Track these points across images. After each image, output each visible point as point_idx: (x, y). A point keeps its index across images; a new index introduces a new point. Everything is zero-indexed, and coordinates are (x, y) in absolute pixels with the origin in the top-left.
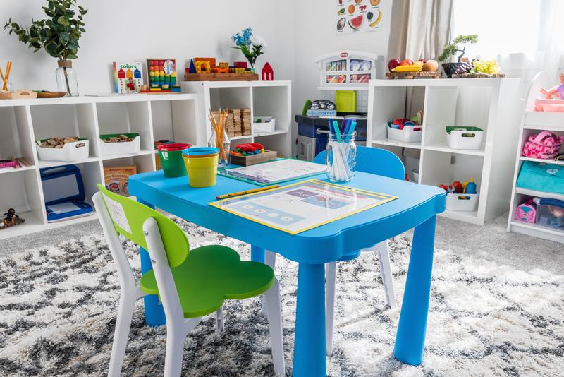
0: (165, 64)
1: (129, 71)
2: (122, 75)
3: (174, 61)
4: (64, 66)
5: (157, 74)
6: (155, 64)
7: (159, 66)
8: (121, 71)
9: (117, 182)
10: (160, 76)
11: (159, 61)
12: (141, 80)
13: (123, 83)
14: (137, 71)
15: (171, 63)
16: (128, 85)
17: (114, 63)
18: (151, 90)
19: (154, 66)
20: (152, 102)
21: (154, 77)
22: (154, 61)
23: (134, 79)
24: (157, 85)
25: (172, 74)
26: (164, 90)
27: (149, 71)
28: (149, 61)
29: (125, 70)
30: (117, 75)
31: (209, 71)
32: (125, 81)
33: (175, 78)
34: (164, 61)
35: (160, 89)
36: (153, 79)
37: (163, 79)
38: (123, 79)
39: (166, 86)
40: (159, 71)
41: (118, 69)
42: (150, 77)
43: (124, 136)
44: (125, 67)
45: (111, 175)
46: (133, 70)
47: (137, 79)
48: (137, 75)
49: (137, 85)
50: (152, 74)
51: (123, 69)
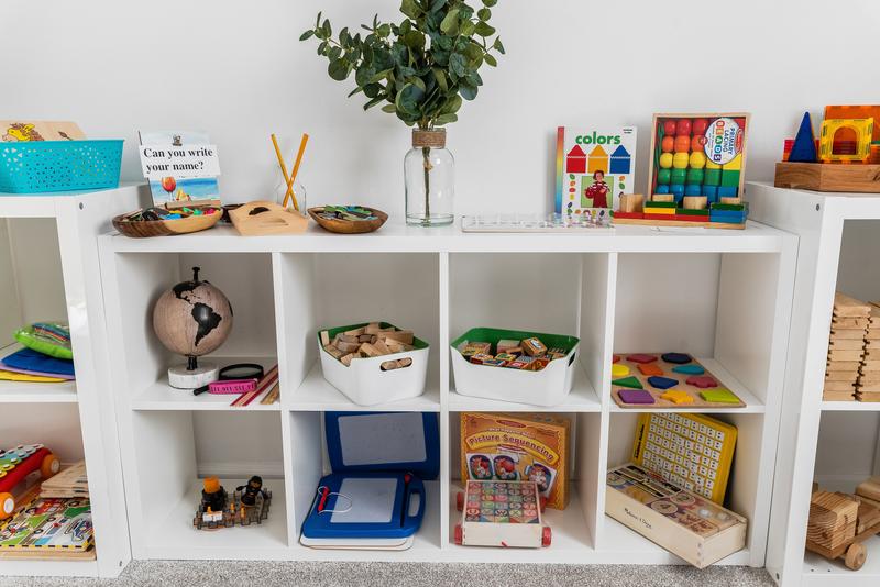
0: (711, 132)
1: (598, 151)
2: (576, 164)
3: (741, 121)
4: (423, 143)
5: (682, 160)
6: (679, 130)
7: (691, 135)
8: (577, 151)
9: (514, 457)
10: (689, 167)
11: (693, 121)
12: (629, 179)
13: (578, 187)
14: (621, 151)
15: (730, 125)
16: (589, 193)
17: (561, 130)
18: (647, 210)
19: (675, 136)
20: (621, 256)
21: (672, 169)
22: (677, 121)
23: (608, 174)
24: (669, 198)
25: (731, 161)
26: (685, 215)
27: (659, 151)
28: (662, 122)
29: (587, 149)
30: (562, 163)
31: (863, 155)
32: (583, 180)
33: (737, 173)
34: (710, 121)
35: (672, 211)
36: (667, 175)
37: (698, 176)
38: (578, 176)
39: (697, 202)
40: (690, 152)
41: (569, 146)
42: (658, 167)
43: (535, 342)
44: (588, 140)
45: (501, 434)
46: (610, 149)
47: (617, 176)
48: (620, 164)
49: (616, 191)
50: (667, 159)
51: (583, 146)
